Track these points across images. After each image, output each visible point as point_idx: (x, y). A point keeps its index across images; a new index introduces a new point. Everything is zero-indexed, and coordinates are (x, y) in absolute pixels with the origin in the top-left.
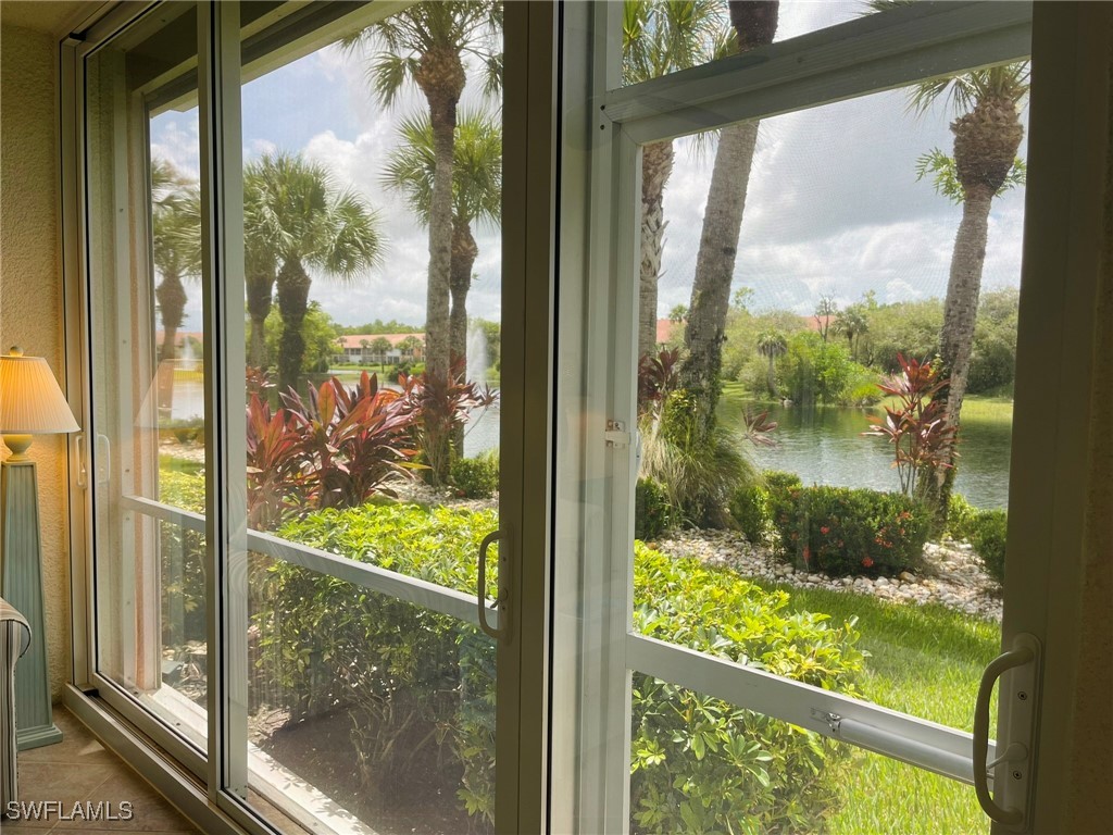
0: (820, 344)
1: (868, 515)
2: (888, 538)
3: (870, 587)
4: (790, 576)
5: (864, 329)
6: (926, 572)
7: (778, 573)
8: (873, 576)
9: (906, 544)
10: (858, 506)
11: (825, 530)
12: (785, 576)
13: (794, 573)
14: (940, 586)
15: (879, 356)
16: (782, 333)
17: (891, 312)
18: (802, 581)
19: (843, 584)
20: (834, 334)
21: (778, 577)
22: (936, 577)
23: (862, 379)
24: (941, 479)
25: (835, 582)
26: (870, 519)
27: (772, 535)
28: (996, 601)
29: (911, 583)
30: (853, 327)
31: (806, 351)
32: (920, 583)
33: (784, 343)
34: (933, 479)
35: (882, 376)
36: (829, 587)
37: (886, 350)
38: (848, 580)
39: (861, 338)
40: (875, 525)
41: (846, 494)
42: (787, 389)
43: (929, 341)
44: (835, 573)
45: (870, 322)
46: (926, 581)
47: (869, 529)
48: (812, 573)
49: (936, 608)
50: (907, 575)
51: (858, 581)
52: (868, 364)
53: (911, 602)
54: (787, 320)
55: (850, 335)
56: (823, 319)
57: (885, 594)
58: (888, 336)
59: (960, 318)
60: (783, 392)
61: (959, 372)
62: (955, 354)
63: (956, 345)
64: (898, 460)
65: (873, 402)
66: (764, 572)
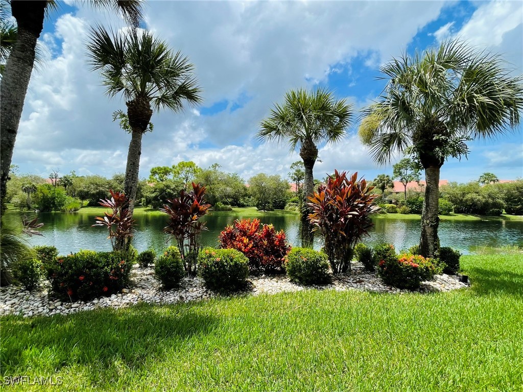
0: (52, 189)
1: (104, 266)
2: (115, 274)
3: (108, 301)
4: (59, 307)
5: (71, 184)
6: (132, 286)
7: (51, 307)
8: (108, 295)
9: (123, 275)
10: (97, 261)
11: (81, 278)
12: (56, 308)
13: (62, 305)
14: (139, 291)
15: (77, 194)
16: (34, 183)
17: (82, 179)
18: (68, 309)
19: (94, 304)
20: (58, 185)
21: (51, 310)
22: (137, 287)
23: (71, 202)
24: (126, 240)
25: (88, 304)
26: (106, 267)
27: (44, 282)
28: (165, 293)
29: (127, 293)
30: (66, 183)
31: (46, 191)
32: (130, 292)
33: (35, 188)
34: (123, 241)
35: (79, 201)
36: (86, 308)
37: (81, 191)
38: (95, 301)
39: (70, 187)
40: (109, 270)
41: (92, 258)
42: (37, 206)
43: (97, 189)
44: (87, 299)
45: (73, 181)
46: (133, 291)
47: (106, 273)
48: (74, 302)
49: (142, 305)
50: (125, 290)
51: (101, 300)
52: (73, 196)
53: (130, 304)
54: (37, 179)
55: (65, 186)
56: (54, 180)
57: (117, 304)
58: (82, 187)
59: (132, 177)
60: (35, 207)
61: (132, 198)
62: (131, 191)
63: (131, 188)
64: (111, 235)
65: (76, 210)
66: (40, 310)
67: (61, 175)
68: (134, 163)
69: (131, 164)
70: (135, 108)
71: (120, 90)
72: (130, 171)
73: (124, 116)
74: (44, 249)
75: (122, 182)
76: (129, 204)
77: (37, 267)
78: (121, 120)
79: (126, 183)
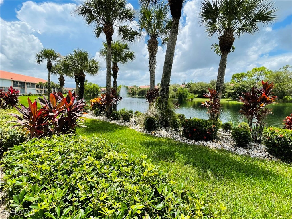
0: (183, 89)
1: (205, 126)
2: (210, 131)
3: (206, 144)
4: (186, 140)
5: (190, 87)
6: (218, 139)
7: (183, 139)
8: (206, 141)
9: (214, 133)
10: (201, 123)
11: (195, 130)
12: (185, 140)
13: (187, 140)
14: (222, 143)
15: (193, 91)
16: (176, 87)
17: (195, 84)
18: (189, 142)
19: (199, 143)
20: (185, 88)
21: (183, 141)
22: (221, 141)
23: (190, 95)
24: (216, 115)
25: (197, 142)
26: (205, 127)
27: (181, 129)
28: (237, 148)
29: (216, 142)
30: (188, 86)
31: (181, 91)
32: (217, 142)
33: (177, 89)
34: (214, 116)
35: (194, 95)
36: (196, 144)
37: (194, 90)
38: (200, 142)
39: (190, 88)
40: (207, 129)
41: (199, 121)
43: (202, 89)
44: (197, 140)
45: (191, 86)
46: (219, 142)
47: (205, 130)
48: (192, 140)
49: (223, 150)
50: (214, 140)
51: (203, 142)
52: (191, 93)
53: (217, 148)
54: (177, 85)
55: (188, 88)
56: (184, 85)
57: (210, 146)
58: (195, 88)
59: (221, 81)
60: (177, 98)
61: (220, 92)
62: (219, 88)
63: (220, 87)
64: (208, 112)
65: (192, 99)
66: (180, 139)
67: (186, 83)
68: (222, 72)
69: (220, 73)
70: (223, 40)
71: (215, 31)
72: (219, 77)
73: (217, 46)
74: (180, 115)
75: (215, 84)
76: (218, 96)
77: (178, 122)
78: (215, 49)
79: (217, 84)
